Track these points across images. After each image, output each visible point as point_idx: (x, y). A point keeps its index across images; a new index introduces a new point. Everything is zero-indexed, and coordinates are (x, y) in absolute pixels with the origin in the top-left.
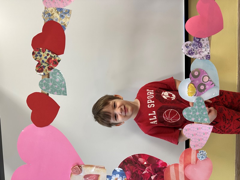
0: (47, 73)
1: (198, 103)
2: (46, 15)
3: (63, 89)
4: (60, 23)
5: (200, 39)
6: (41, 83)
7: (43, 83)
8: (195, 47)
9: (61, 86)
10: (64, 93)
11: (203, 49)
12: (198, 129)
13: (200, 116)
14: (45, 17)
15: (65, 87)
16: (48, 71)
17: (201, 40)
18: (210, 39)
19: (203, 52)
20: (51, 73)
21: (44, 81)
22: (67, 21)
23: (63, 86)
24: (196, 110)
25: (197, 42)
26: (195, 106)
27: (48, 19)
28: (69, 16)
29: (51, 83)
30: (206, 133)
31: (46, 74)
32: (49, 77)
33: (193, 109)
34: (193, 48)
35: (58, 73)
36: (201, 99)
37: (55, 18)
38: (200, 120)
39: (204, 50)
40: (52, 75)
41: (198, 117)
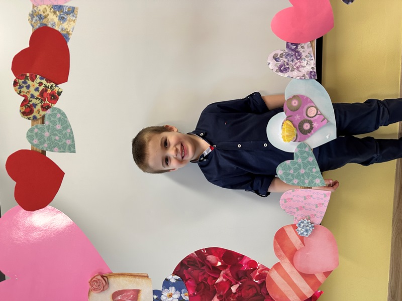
0: (40, 115)
1: (302, 152)
2: (36, 18)
3: (69, 142)
4: (60, 30)
5: (297, 45)
6: (31, 134)
7: (34, 134)
8: (290, 59)
9: (65, 136)
10: (71, 149)
12: (305, 198)
13: (308, 175)
14: (34, 21)
15: (72, 138)
16: (42, 113)
17: (299, 47)
18: (314, 45)
19: (303, 67)
20: (47, 115)
21: (36, 130)
22: (71, 26)
23: (68, 136)
24: (299, 165)
25: (293, 50)
26: (297, 159)
27: (39, 25)
28: (74, 18)
29: (48, 133)
31: (38, 116)
33: (294, 164)
35: (59, 115)
36: (305, 146)
38: (307, 181)
39: (304, 63)
40: (49, 118)
41: (304, 177)
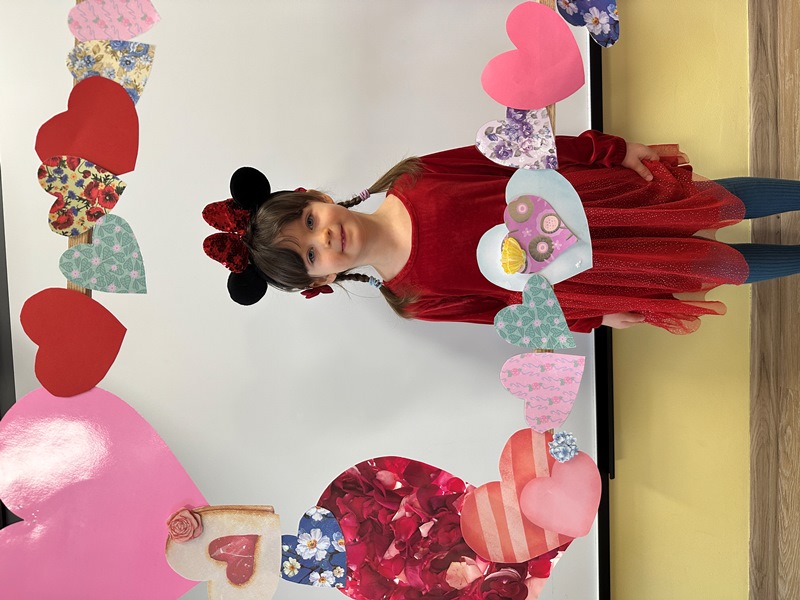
0: (85, 228)
1: (536, 291)
2: (80, 62)
3: (134, 275)
4: (122, 83)
5: (524, 112)
6: (68, 261)
7: (72, 261)
8: (514, 137)
9: (128, 265)
10: (140, 286)
11: (535, 139)
13: (547, 330)
14: (77, 67)
15: (140, 268)
16: (89, 224)
17: (528, 115)
18: (552, 112)
19: (535, 149)
20: (98, 228)
21: (77, 254)
22: (142, 77)
23: (134, 264)
24: (532, 313)
25: (518, 121)
26: (528, 303)
27: (86, 73)
28: (148, 63)
29: (98, 259)
30: (569, 380)
31: (81, 230)
32: (90, 241)
33: (522, 311)
34: (506, 138)
35: (119, 227)
37: (107, 69)
38: (545, 340)
39: (537, 143)
40: (101, 233)
41: (539, 334)
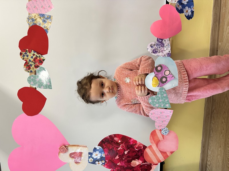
1: (161, 92)
2: (31, 20)
3: (48, 84)
4: (43, 27)
10: (50, 87)
12: (161, 113)
13: (163, 102)
14: (29, 22)
16: (35, 69)
18: (171, 40)
19: (165, 51)
20: (38, 70)
23: (48, 81)
24: (159, 98)
25: (160, 42)
27: (32, 24)
28: (51, 21)
29: (38, 79)
30: (168, 116)
31: (33, 71)
32: (36, 74)
33: (157, 97)
37: (39, 23)
41: (161, 104)
